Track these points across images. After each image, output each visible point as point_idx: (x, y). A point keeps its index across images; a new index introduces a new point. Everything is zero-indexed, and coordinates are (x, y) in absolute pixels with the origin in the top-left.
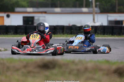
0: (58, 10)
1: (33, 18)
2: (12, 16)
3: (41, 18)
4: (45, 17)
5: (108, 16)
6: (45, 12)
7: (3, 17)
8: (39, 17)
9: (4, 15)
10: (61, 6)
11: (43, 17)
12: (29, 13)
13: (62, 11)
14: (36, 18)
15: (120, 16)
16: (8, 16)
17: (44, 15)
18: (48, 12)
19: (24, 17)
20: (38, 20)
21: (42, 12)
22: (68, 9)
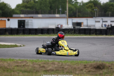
0: (40, 16)
1: (24, 21)
2: (11, 19)
3: (29, 21)
4: (32, 20)
5: (72, 20)
6: (32, 17)
7: (5, 20)
8: (28, 20)
9: (6, 19)
10: (41, 14)
11: (30, 20)
12: (22, 18)
13: (42, 16)
14: (26, 21)
15: (80, 20)
16: (9, 20)
17: (31, 19)
18: (34, 17)
19: (19, 21)
20: (28, 22)
21: (30, 17)
22: (47, 15)
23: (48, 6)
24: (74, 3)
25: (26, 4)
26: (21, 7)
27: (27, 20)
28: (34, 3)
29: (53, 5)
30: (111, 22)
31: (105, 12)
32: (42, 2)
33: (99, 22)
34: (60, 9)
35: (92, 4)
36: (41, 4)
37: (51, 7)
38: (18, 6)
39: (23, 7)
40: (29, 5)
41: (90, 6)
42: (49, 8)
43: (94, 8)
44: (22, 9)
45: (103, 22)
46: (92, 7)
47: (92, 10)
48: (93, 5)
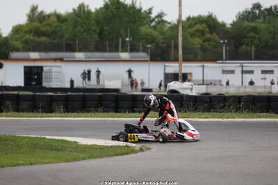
0: (80, 55)
1: (41, 68)
2: (7, 64)
3: (54, 69)
4: (60, 67)
5: (165, 66)
6: (61, 60)
8: (52, 66)
11: (57, 66)
12: (35, 60)
13: (86, 58)
14: (45, 69)
17: (58, 64)
18: (65, 59)
19: (25, 67)
20: (50, 72)
21: (55, 60)
22: (98, 55)
23: (95, 31)
24: (153, 24)
25: (36, 24)
26: (25, 32)
27: (47, 66)
28: (56, 24)
29: (106, 28)
30: (264, 72)
31: (237, 48)
32: (80, 20)
33: (233, 72)
34: (127, 39)
35: (204, 25)
36: (75, 26)
37: (100, 34)
38: (17, 30)
39: (30, 32)
40: (44, 29)
41: (197, 31)
42: (96, 36)
43: (208, 35)
44: (28, 36)
45: (243, 72)
46: (203, 33)
47: (204, 41)
48: (207, 29)
